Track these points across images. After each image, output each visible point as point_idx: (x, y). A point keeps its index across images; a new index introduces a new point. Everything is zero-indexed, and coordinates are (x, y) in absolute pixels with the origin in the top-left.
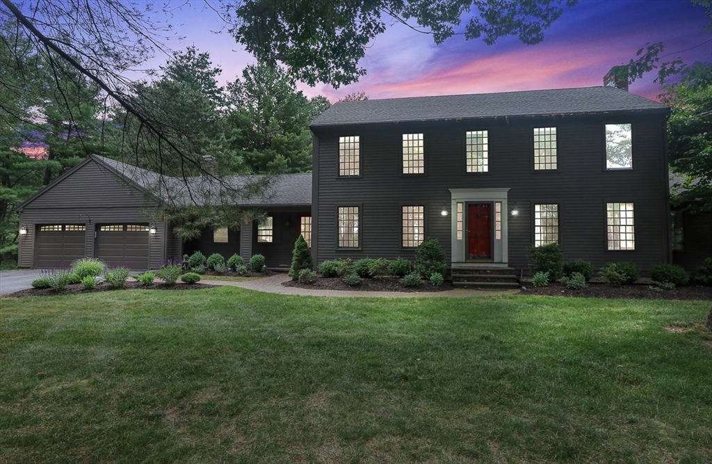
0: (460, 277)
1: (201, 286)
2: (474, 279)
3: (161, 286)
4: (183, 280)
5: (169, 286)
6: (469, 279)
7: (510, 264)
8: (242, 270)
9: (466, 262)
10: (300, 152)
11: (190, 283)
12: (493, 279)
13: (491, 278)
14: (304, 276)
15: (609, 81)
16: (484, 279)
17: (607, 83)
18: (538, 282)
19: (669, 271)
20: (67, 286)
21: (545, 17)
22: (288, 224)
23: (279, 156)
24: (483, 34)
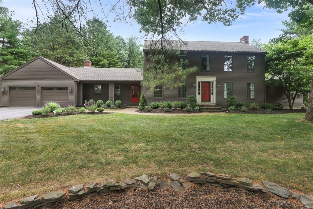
0: (202, 108)
1: (105, 113)
2: (207, 109)
3: (89, 113)
4: (97, 110)
5: (92, 113)
6: (206, 109)
7: (216, 103)
8: (113, 107)
9: (201, 103)
10: (113, 59)
11: (101, 112)
12: (214, 109)
13: (213, 108)
14: (147, 109)
15: (242, 41)
16: (211, 109)
17: (241, 41)
18: (231, 109)
19: (268, 105)
20: (49, 114)
21: (233, 17)
22: (127, 88)
23: (105, 60)
24: (209, 20)
